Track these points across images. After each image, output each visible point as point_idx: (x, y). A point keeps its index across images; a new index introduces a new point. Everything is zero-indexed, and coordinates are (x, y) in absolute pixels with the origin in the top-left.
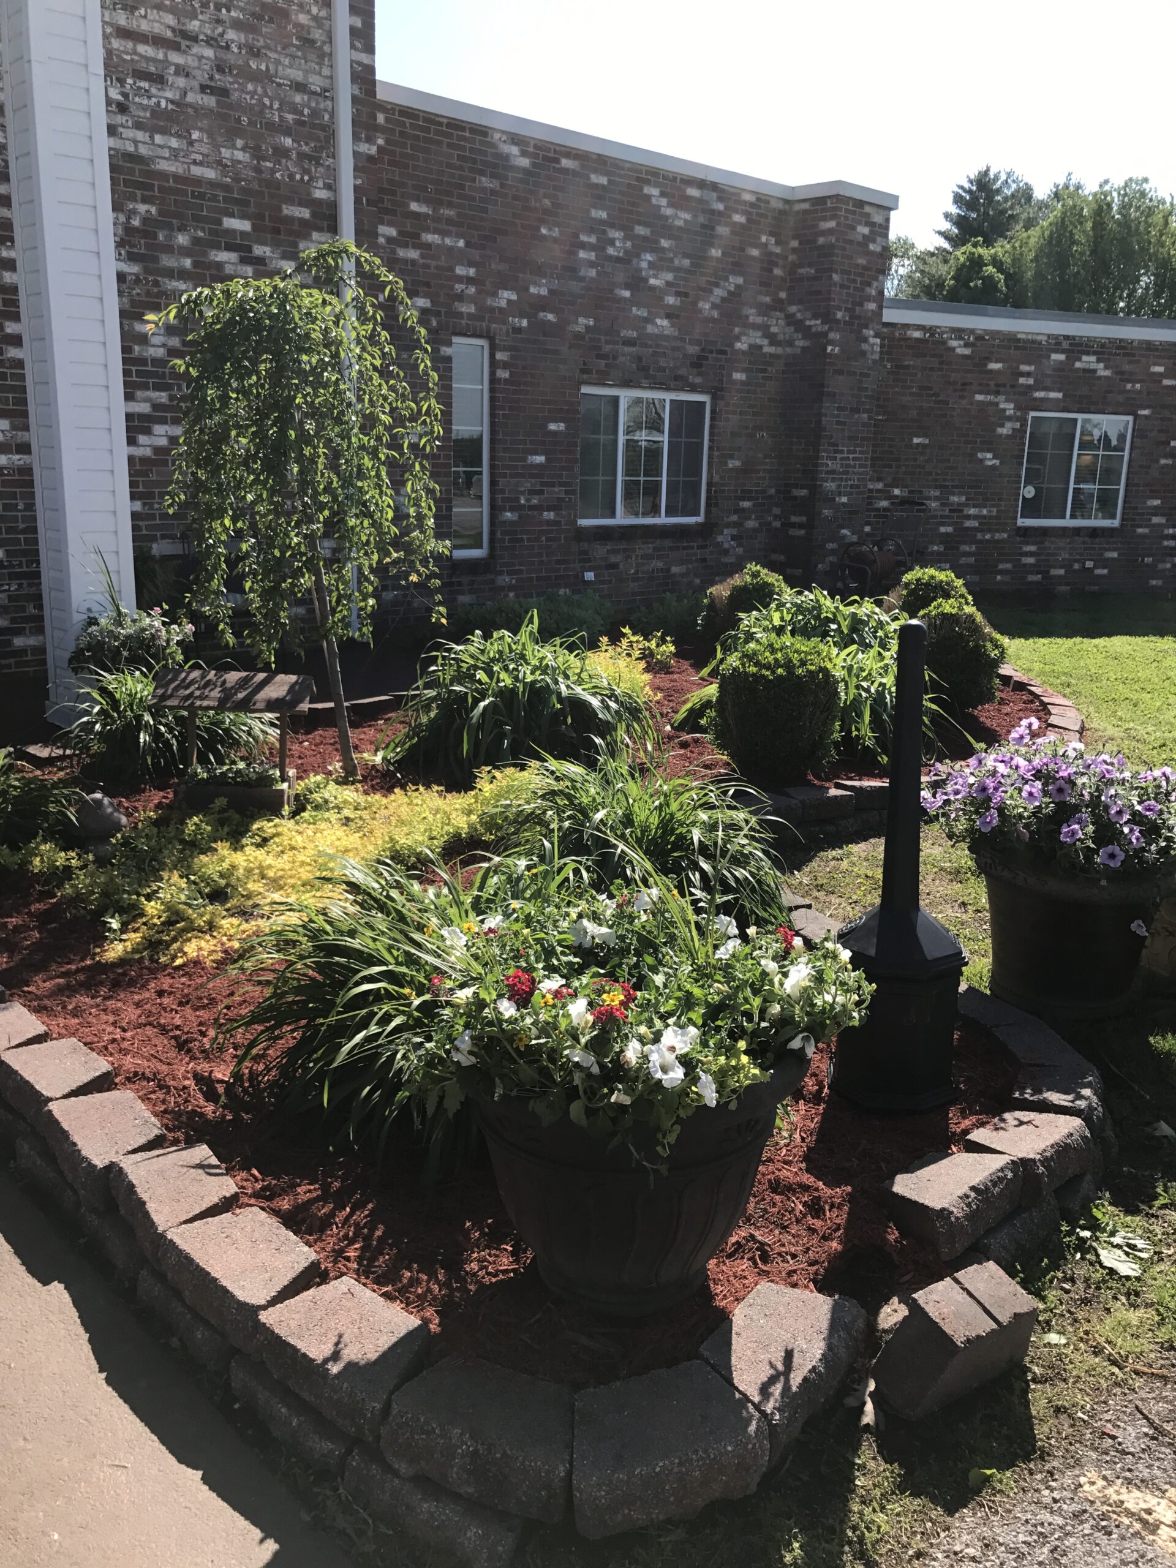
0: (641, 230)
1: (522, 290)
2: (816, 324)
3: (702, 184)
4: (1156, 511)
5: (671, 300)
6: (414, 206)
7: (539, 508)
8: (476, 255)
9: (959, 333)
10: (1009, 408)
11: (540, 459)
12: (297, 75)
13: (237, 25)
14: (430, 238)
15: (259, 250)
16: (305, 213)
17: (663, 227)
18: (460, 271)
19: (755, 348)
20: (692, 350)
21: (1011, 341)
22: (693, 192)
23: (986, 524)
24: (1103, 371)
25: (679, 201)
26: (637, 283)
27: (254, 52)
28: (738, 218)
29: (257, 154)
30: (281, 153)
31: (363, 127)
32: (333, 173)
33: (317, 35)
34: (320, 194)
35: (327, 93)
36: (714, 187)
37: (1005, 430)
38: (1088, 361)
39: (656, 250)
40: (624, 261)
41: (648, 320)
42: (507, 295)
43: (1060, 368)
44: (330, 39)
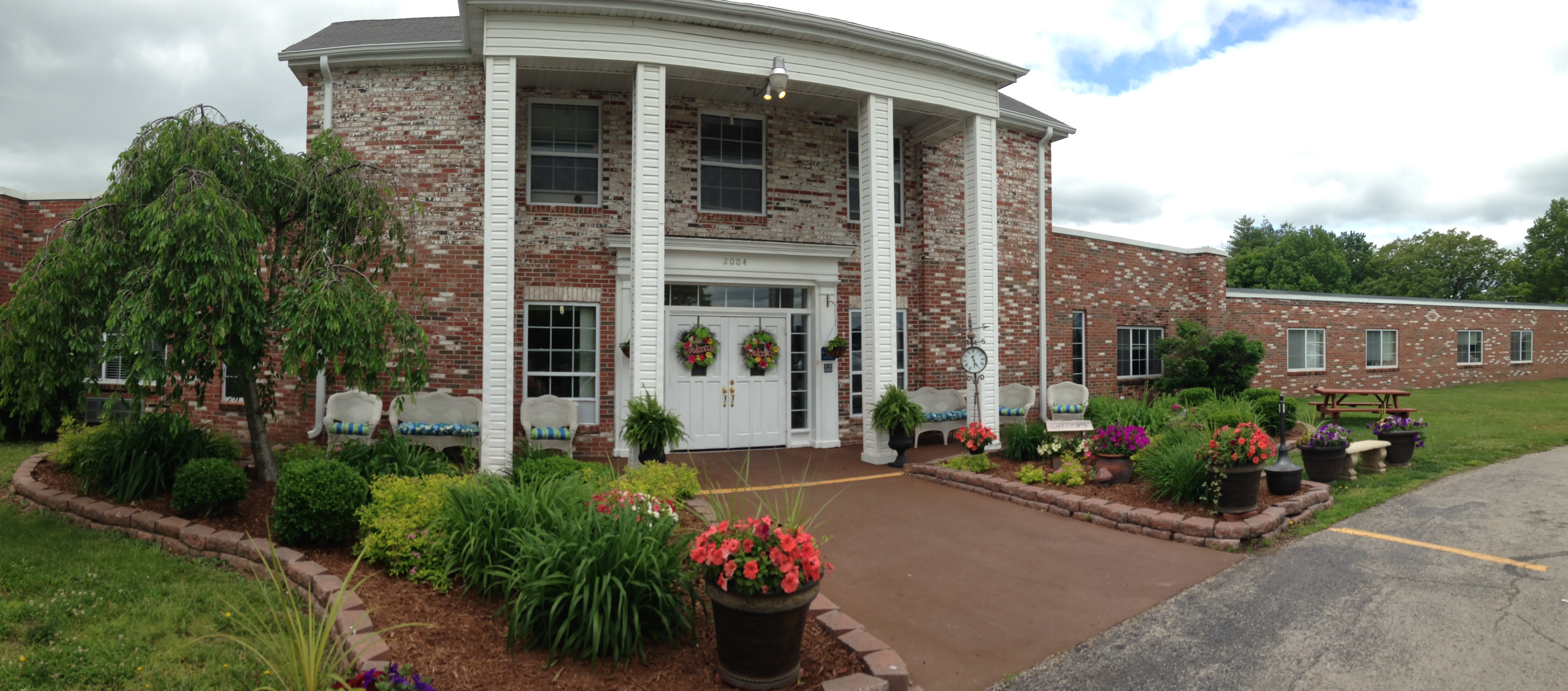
0: (1136, 269)
1: (1096, 293)
2: (1202, 299)
3: (1157, 251)
4: (1338, 363)
5: (1148, 293)
6: (1060, 266)
7: (1103, 372)
8: (1080, 281)
9: (1255, 299)
10: (1279, 327)
11: (1103, 354)
12: (1028, 229)
13: (1011, 216)
14: (1065, 276)
15: (1015, 287)
16: (1029, 273)
17: (1143, 266)
18: (1075, 287)
19: (1178, 309)
20: (1157, 311)
21: (1276, 301)
22: (1154, 254)
23: (1274, 372)
24: (1312, 312)
25: (1149, 257)
26: (1136, 288)
27: (1016, 224)
28: (1170, 262)
29: (1016, 256)
30: (1023, 254)
31: (1048, 243)
32: (1038, 259)
33: (1034, 216)
34: (1034, 266)
35: (1037, 234)
36: (1161, 251)
37: (1279, 335)
38: (1306, 309)
39: (1142, 275)
40: (1131, 280)
41: (1140, 301)
42: (1090, 295)
43: (1296, 312)
44: (1038, 216)
